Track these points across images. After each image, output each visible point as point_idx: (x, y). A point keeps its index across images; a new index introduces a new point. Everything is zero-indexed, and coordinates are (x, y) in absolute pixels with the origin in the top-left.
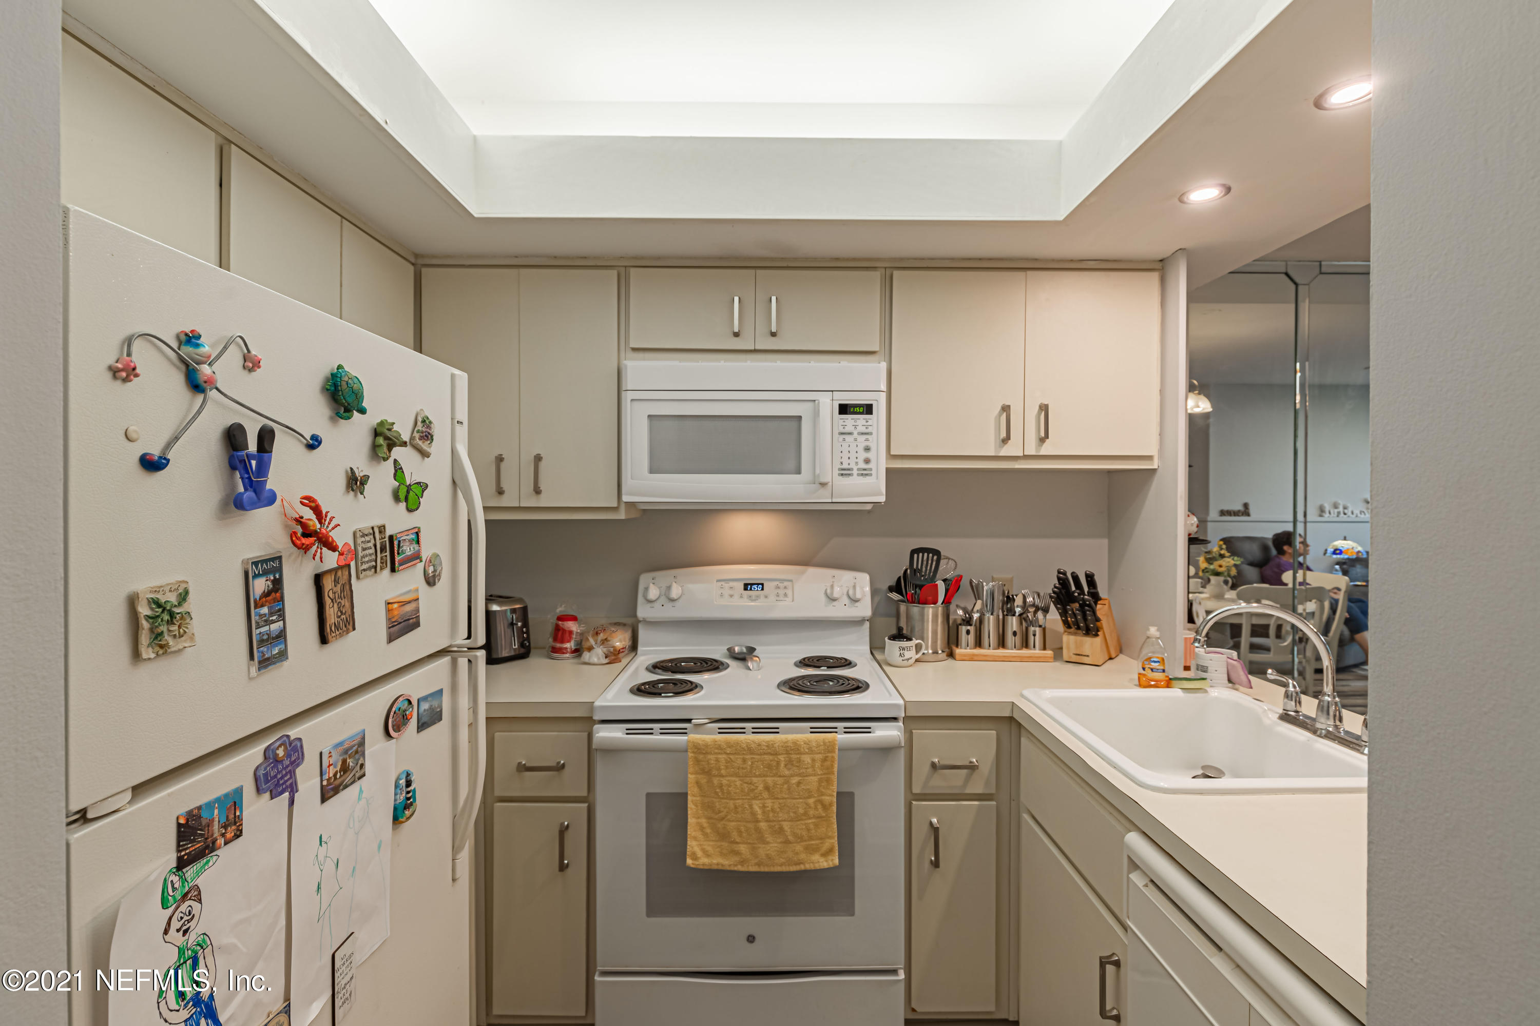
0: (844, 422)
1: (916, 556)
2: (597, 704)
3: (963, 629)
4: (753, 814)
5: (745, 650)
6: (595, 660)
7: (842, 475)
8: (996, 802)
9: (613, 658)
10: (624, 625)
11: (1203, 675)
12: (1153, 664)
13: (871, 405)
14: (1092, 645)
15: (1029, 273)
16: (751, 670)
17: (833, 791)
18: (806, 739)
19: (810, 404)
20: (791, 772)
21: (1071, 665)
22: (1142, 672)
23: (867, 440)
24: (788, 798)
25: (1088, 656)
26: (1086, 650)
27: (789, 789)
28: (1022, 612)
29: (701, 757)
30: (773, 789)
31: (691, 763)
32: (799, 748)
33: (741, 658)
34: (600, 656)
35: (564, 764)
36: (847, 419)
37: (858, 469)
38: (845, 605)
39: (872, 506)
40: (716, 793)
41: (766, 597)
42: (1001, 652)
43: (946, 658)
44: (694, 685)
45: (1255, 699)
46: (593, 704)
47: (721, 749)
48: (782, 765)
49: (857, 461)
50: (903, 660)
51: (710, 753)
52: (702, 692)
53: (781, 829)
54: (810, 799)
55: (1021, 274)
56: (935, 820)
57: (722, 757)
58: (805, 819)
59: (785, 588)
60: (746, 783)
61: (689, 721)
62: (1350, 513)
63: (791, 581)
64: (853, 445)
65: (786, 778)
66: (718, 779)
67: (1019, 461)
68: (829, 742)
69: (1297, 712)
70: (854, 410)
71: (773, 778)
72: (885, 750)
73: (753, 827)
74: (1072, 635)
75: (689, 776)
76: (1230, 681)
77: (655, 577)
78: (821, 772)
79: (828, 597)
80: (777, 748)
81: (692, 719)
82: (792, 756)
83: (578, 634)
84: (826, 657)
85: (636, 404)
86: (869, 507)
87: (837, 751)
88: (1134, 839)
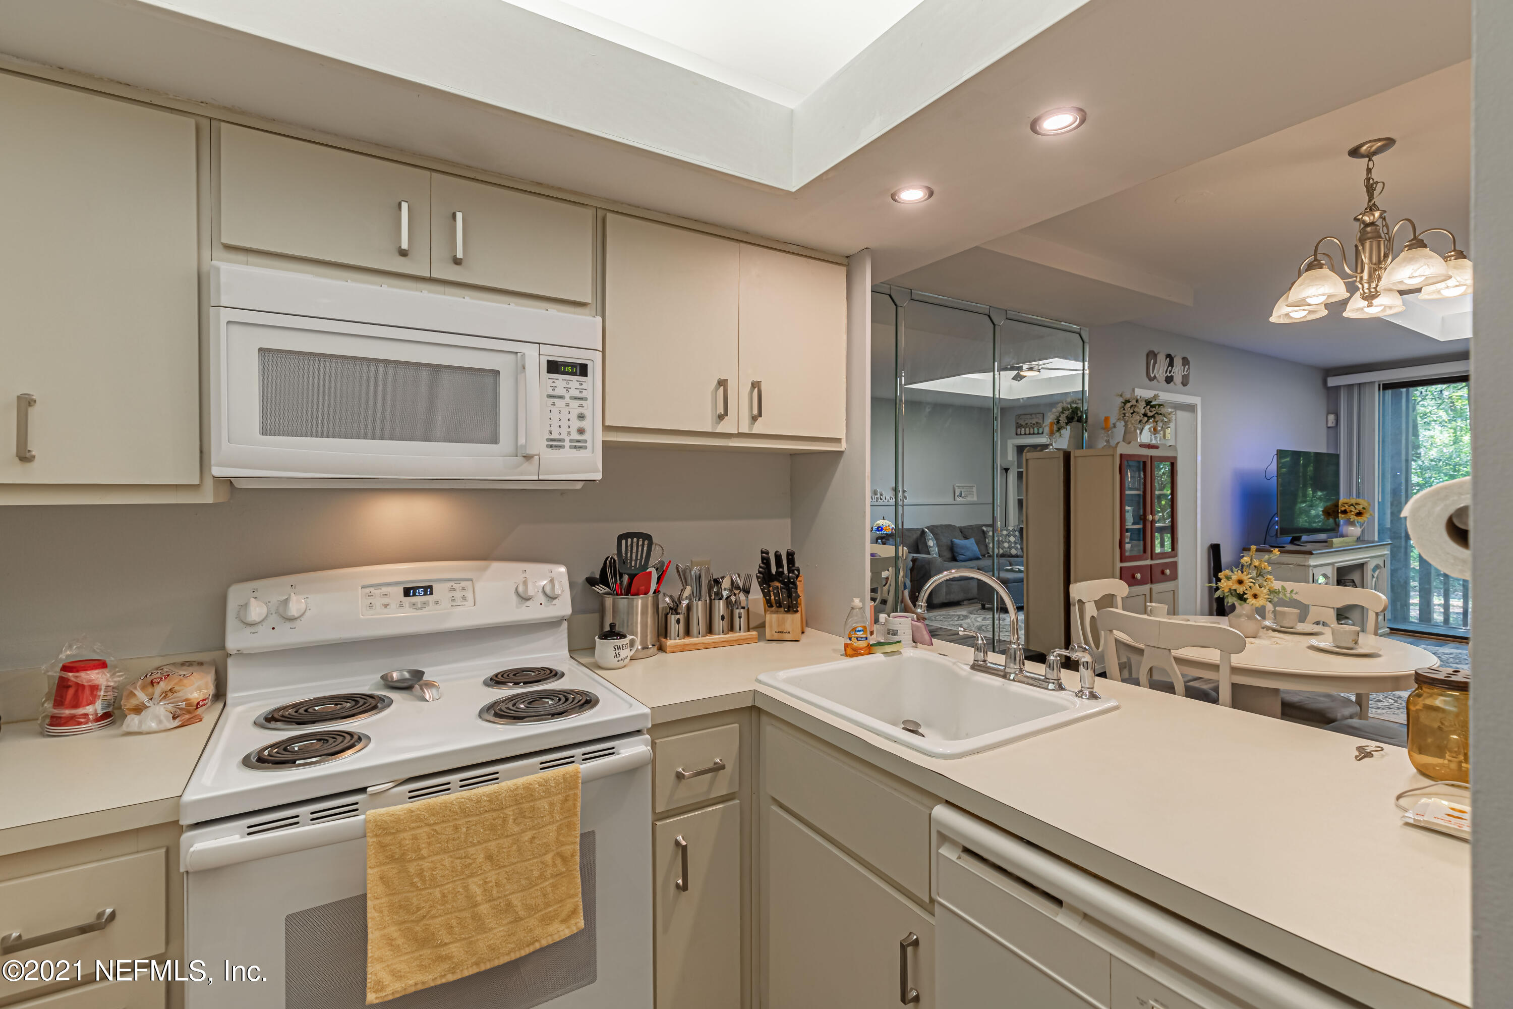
0: (553, 382)
1: (624, 541)
2: (188, 797)
3: (673, 618)
4: (470, 897)
5: (407, 675)
6: (154, 725)
7: (551, 446)
8: (739, 800)
9: (187, 716)
10: (201, 664)
11: (896, 638)
12: (858, 633)
13: (586, 365)
14: (792, 621)
15: (742, 244)
16: (428, 701)
17: (576, 837)
18: (541, 780)
19: (513, 356)
20: (522, 826)
21: (774, 644)
22: (849, 641)
23: (581, 406)
24: (518, 862)
25: (789, 632)
26: (788, 627)
27: (519, 850)
28: (730, 594)
29: (388, 840)
30: (497, 856)
31: (371, 852)
32: (533, 793)
33: (404, 687)
34: (162, 718)
35: (113, 916)
36: (558, 379)
37: (571, 441)
38: (541, 604)
39: (583, 484)
40: (413, 884)
41: (437, 603)
42: (710, 638)
43: (658, 652)
44: (356, 737)
45: (941, 654)
46: (179, 800)
47: (421, 821)
48: (511, 821)
49: (569, 430)
50: (618, 661)
51: (405, 830)
52: (371, 746)
53: (509, 905)
54: (547, 856)
55: (736, 244)
56: (680, 838)
57: (423, 832)
58: (541, 883)
59: (463, 589)
60: (457, 858)
61: (363, 790)
62: (884, 499)
63: (471, 580)
64: (565, 411)
65: (515, 837)
66: (415, 864)
67: (733, 439)
68: (571, 776)
69: (985, 661)
70: (564, 369)
71: (498, 842)
72: (631, 771)
73: (470, 916)
74: (774, 613)
75: (369, 871)
76: (914, 642)
77: (257, 589)
78: (561, 817)
79: (521, 597)
80: (504, 800)
81: (367, 788)
82: (523, 805)
83: (110, 689)
84: (523, 670)
85: (234, 328)
86: (579, 486)
87: (580, 785)
88: (941, 812)
